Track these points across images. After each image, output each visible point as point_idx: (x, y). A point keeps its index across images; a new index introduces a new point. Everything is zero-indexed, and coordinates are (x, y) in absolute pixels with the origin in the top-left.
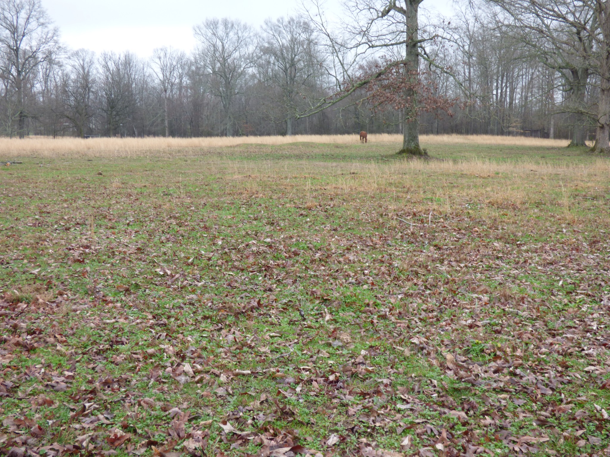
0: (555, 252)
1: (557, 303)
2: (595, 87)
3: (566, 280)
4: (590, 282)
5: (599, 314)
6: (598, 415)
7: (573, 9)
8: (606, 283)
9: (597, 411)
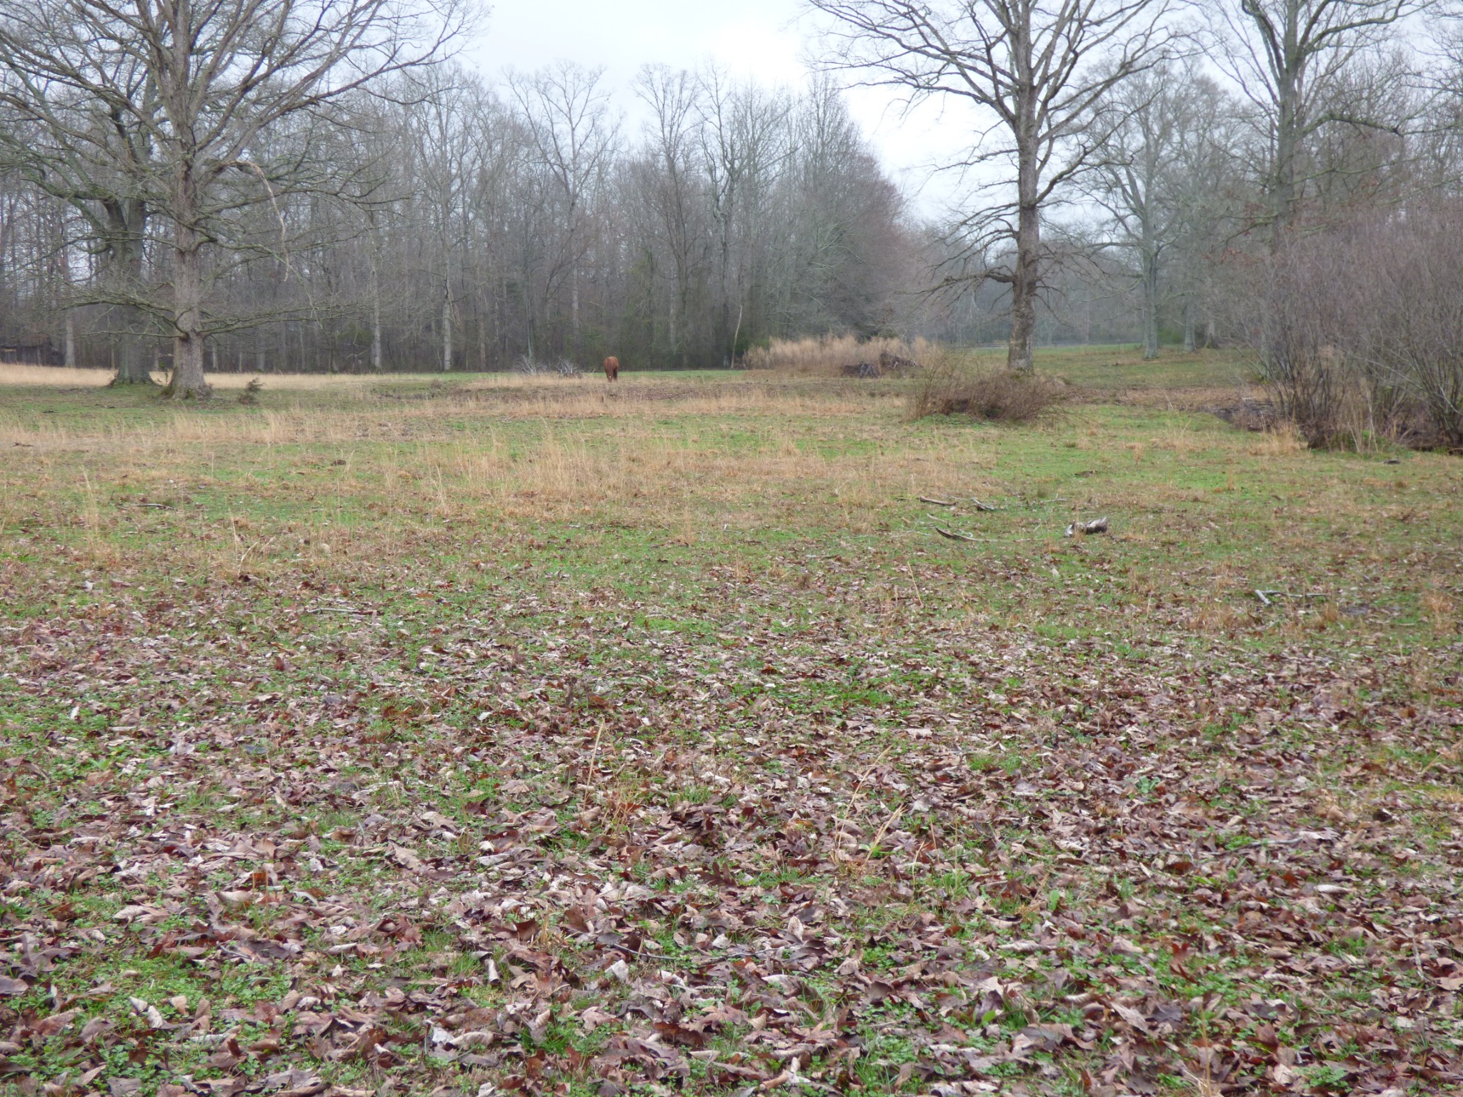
0: (63, 638)
1: (62, 762)
2: (165, 245)
3: (90, 704)
4: (146, 704)
5: (163, 777)
6: (140, 1024)
7: (96, 57)
8: (183, 701)
9: (138, 1013)
